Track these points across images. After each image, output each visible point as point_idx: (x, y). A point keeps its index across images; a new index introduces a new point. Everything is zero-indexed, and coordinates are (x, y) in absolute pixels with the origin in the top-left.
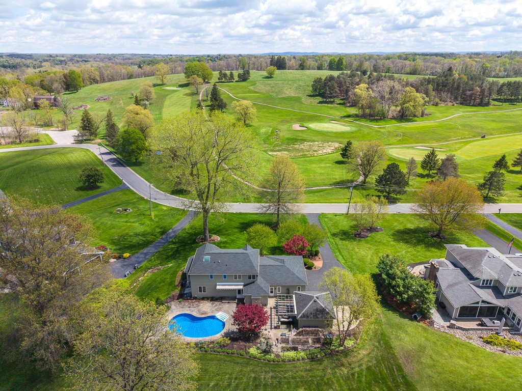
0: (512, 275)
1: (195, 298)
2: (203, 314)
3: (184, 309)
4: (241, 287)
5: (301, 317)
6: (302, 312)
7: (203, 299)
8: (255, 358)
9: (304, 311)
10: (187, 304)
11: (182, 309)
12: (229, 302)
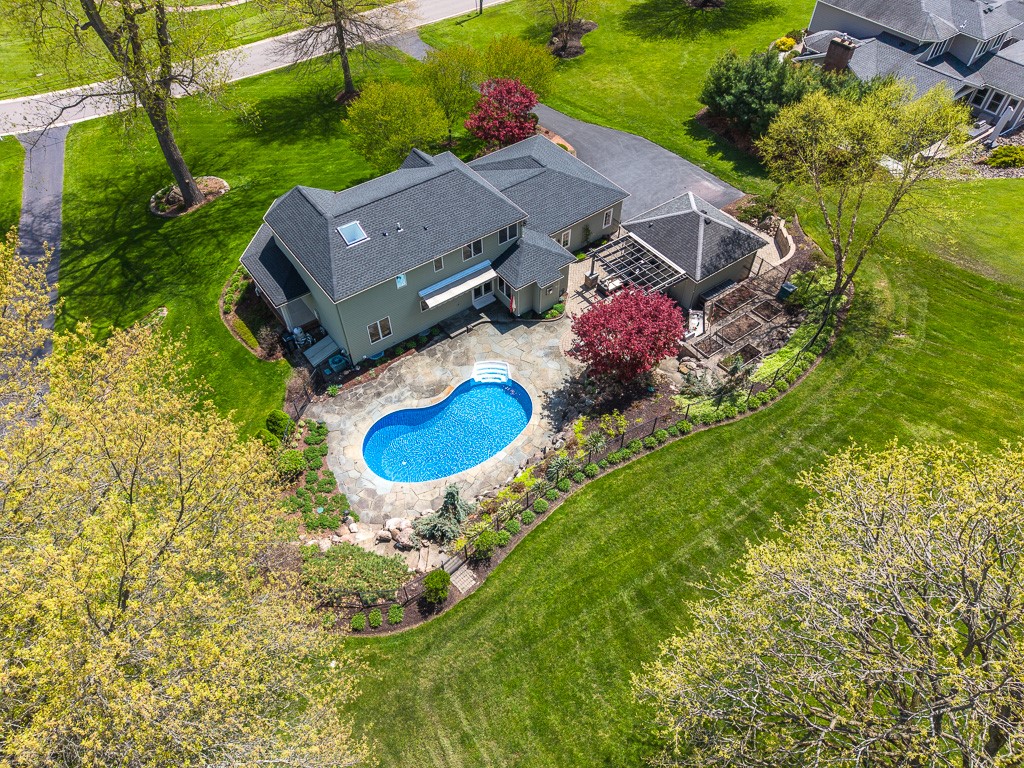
0: (982, 13)
1: (368, 364)
2: (435, 392)
3: (368, 408)
4: (491, 274)
5: (703, 275)
6: (699, 263)
7: (391, 354)
8: (720, 421)
9: (700, 257)
10: (361, 391)
11: (363, 413)
12: (468, 330)
